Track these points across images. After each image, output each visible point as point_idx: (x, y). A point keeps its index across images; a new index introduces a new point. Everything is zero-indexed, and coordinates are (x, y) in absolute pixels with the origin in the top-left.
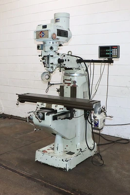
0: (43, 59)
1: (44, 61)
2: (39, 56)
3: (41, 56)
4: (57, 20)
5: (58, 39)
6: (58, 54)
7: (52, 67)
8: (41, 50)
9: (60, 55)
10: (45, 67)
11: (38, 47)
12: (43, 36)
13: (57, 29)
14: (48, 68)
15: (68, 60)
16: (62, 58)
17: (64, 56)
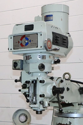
0: (24, 87)
1: (27, 90)
2: (16, 81)
3: (20, 81)
4: (47, 18)
5: (55, 50)
6: (52, 78)
7: (42, 103)
8: (20, 71)
9: (55, 79)
10: (28, 101)
11: (15, 65)
12: (27, 44)
13: (53, 33)
14: (35, 104)
15: (68, 89)
16: (59, 85)
17: (62, 81)
